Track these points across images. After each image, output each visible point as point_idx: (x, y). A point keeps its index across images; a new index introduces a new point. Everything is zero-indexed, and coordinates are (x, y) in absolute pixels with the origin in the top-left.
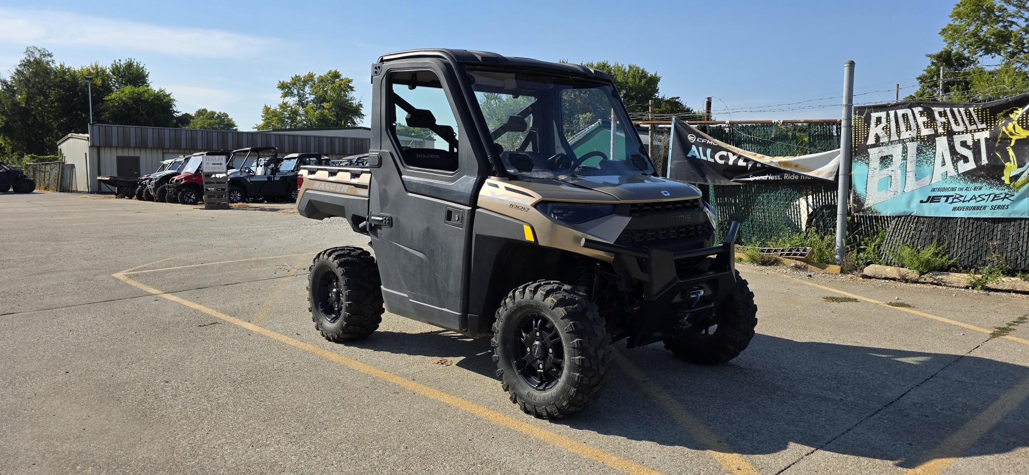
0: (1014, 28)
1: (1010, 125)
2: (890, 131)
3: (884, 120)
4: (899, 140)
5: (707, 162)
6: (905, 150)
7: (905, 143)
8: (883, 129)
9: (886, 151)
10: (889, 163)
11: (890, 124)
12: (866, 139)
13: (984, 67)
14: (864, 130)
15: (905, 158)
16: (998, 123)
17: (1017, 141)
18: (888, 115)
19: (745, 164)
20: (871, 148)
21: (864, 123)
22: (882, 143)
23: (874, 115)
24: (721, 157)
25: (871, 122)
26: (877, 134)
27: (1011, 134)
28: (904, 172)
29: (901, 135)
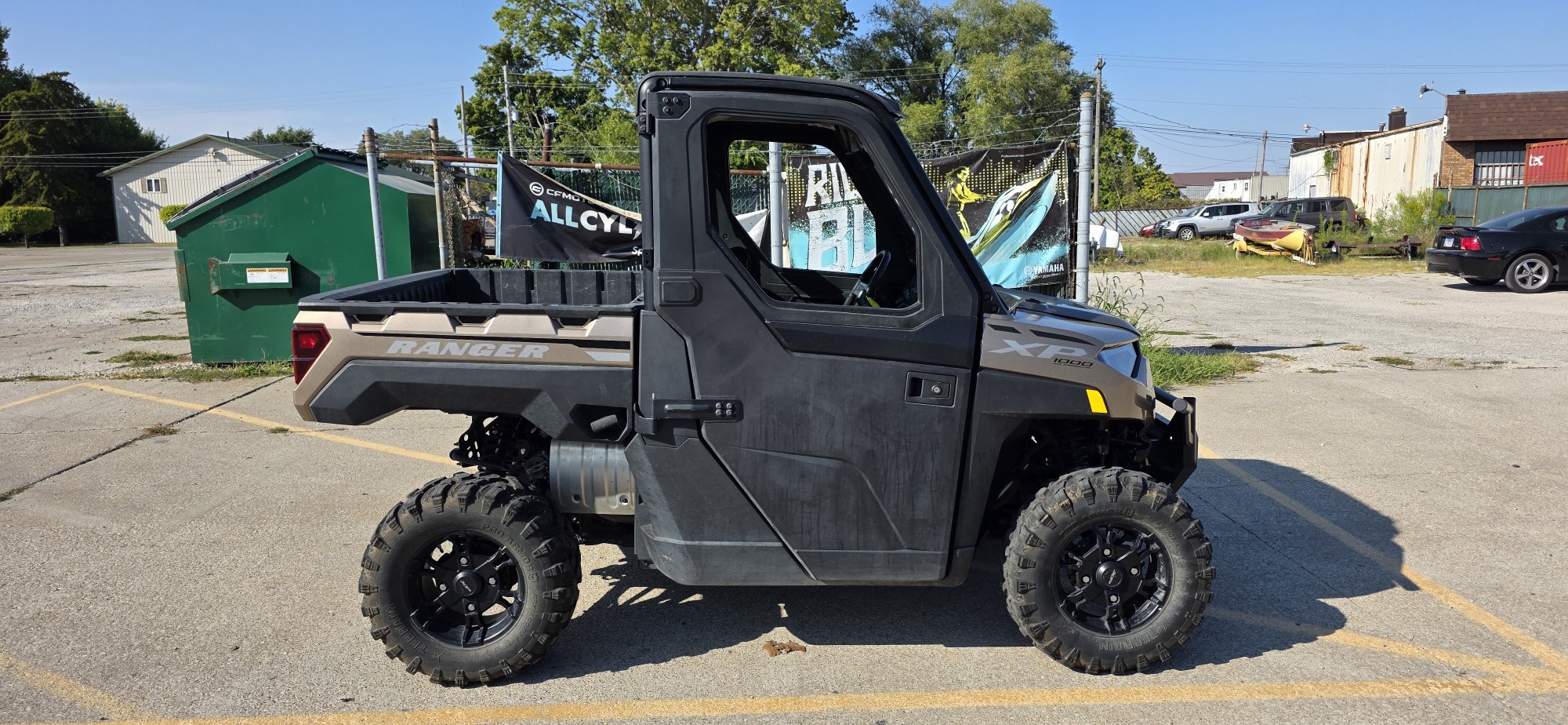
0: (578, 23)
1: (959, 187)
2: (832, 189)
3: (824, 175)
4: (844, 201)
5: (565, 227)
6: (851, 212)
7: (850, 205)
8: (824, 186)
9: (829, 215)
10: (834, 231)
11: (831, 180)
12: (804, 199)
13: (552, 71)
14: (801, 187)
15: (851, 225)
16: (946, 184)
17: (966, 204)
18: (829, 169)
19: (629, 231)
20: (811, 210)
21: (801, 178)
22: (824, 205)
23: (813, 168)
24: (591, 220)
25: (809, 177)
26: (817, 193)
27: (960, 196)
28: (852, 242)
29: (846, 195)
